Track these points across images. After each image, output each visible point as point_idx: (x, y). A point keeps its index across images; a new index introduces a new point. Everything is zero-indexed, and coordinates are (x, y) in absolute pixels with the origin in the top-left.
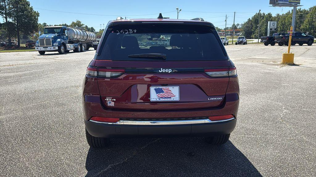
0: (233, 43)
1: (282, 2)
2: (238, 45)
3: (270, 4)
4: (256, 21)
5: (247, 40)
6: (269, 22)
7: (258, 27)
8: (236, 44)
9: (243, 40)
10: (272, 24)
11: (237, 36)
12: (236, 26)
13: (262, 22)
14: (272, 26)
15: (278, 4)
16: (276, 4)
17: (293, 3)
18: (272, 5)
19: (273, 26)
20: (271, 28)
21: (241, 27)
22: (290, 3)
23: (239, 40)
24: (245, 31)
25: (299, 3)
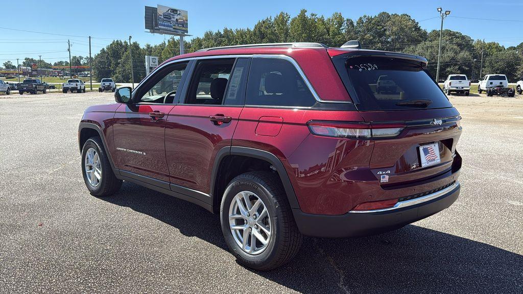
0: (91, 88)
1: (164, 27)
2: (103, 93)
3: (146, 28)
4: (114, 53)
5: (116, 84)
6: (146, 56)
7: (119, 63)
8: (100, 90)
9: (110, 84)
10: (151, 60)
11: (83, 76)
12: (78, 60)
13: (125, 55)
14: (151, 63)
15: (159, 29)
16: (156, 29)
17: (179, 31)
18: (149, 30)
19: (153, 64)
20: (151, 66)
21: (86, 62)
22: (174, 30)
23: (104, 84)
24: (98, 69)
25: (187, 32)
